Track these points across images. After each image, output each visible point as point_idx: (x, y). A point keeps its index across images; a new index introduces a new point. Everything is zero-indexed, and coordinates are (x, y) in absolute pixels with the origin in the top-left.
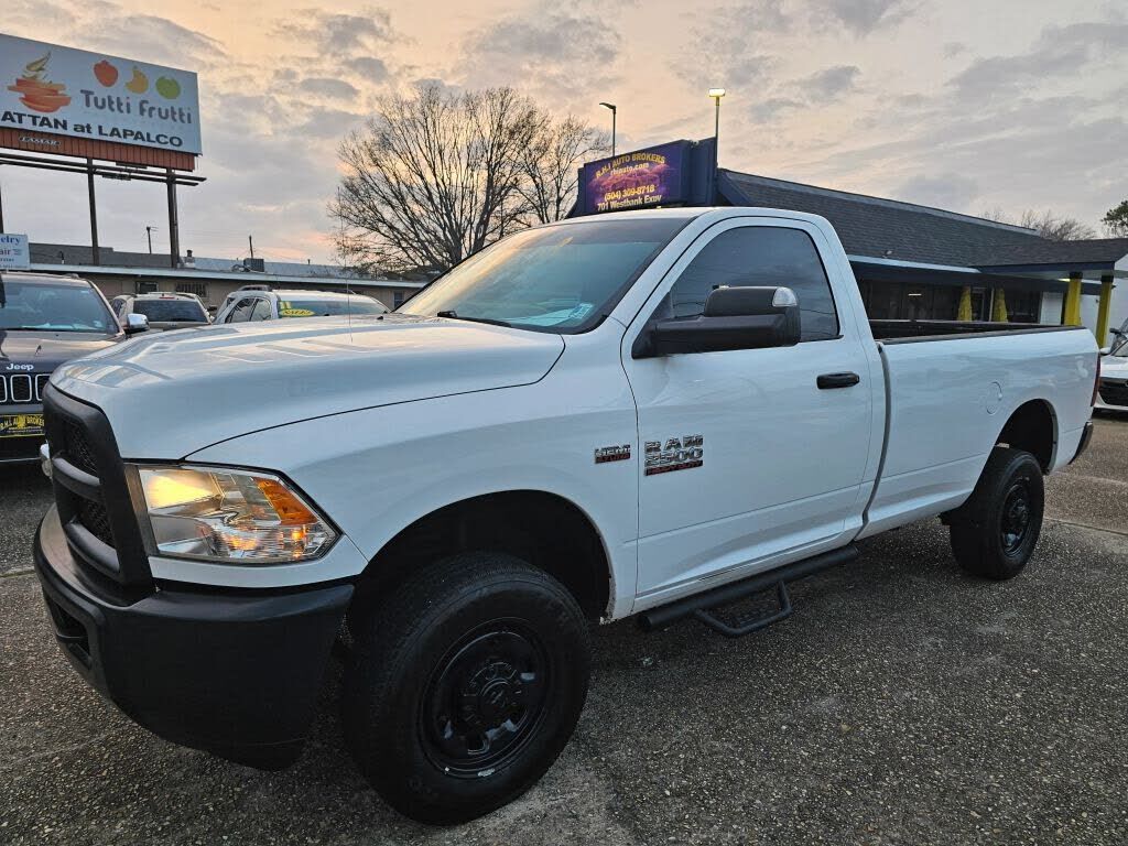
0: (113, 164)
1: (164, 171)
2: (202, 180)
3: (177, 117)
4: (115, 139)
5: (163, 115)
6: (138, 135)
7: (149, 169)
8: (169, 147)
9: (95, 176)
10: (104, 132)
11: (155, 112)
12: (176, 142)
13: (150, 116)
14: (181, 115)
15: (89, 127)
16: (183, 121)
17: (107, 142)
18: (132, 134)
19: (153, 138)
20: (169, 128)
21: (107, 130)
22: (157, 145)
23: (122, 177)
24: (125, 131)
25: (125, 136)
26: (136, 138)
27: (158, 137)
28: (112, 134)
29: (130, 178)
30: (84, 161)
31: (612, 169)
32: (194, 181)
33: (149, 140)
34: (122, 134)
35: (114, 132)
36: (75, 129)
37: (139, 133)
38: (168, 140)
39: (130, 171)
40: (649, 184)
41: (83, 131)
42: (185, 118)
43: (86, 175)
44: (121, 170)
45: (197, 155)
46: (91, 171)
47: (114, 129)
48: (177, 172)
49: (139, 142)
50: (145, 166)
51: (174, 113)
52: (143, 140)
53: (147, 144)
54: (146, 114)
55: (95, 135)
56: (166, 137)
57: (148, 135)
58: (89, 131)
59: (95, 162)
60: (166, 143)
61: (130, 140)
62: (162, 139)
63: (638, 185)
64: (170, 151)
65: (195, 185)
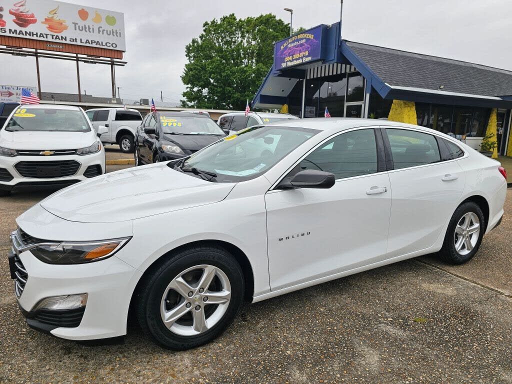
0: (85, 56)
1: (109, 59)
2: (126, 63)
3: (115, 34)
4: (88, 45)
5: (109, 33)
6: (98, 43)
7: (101, 58)
8: (111, 48)
9: (79, 62)
10: (83, 41)
11: (105, 32)
12: (114, 45)
13: (103, 34)
14: (117, 33)
15: (76, 39)
16: (117, 36)
17: (84, 46)
18: (95, 42)
19: (104, 44)
20: (111, 39)
21: (84, 41)
22: (106, 47)
23: (92, 62)
24: (92, 41)
25: (92, 44)
26: (97, 44)
27: (106, 44)
28: (86, 43)
29: (95, 63)
30: (75, 55)
31: (288, 44)
32: (123, 64)
33: (102, 45)
34: (90, 42)
35: (87, 41)
36: (70, 41)
37: (98, 42)
38: (111, 45)
39: (94, 59)
40: (305, 51)
41: (73, 41)
42: (118, 34)
43: (76, 62)
44: (89, 59)
45: (124, 52)
46: (78, 60)
47: (87, 40)
48: (115, 60)
49: (98, 46)
50: (99, 57)
51: (113, 32)
52: (100, 45)
53: (101, 47)
54: (101, 32)
55: (79, 43)
56: (110, 43)
57: (102, 43)
58: (76, 41)
59: (79, 56)
61: (94, 45)
62: (108, 44)
63: (300, 52)
64: (112, 50)
65: (123, 65)
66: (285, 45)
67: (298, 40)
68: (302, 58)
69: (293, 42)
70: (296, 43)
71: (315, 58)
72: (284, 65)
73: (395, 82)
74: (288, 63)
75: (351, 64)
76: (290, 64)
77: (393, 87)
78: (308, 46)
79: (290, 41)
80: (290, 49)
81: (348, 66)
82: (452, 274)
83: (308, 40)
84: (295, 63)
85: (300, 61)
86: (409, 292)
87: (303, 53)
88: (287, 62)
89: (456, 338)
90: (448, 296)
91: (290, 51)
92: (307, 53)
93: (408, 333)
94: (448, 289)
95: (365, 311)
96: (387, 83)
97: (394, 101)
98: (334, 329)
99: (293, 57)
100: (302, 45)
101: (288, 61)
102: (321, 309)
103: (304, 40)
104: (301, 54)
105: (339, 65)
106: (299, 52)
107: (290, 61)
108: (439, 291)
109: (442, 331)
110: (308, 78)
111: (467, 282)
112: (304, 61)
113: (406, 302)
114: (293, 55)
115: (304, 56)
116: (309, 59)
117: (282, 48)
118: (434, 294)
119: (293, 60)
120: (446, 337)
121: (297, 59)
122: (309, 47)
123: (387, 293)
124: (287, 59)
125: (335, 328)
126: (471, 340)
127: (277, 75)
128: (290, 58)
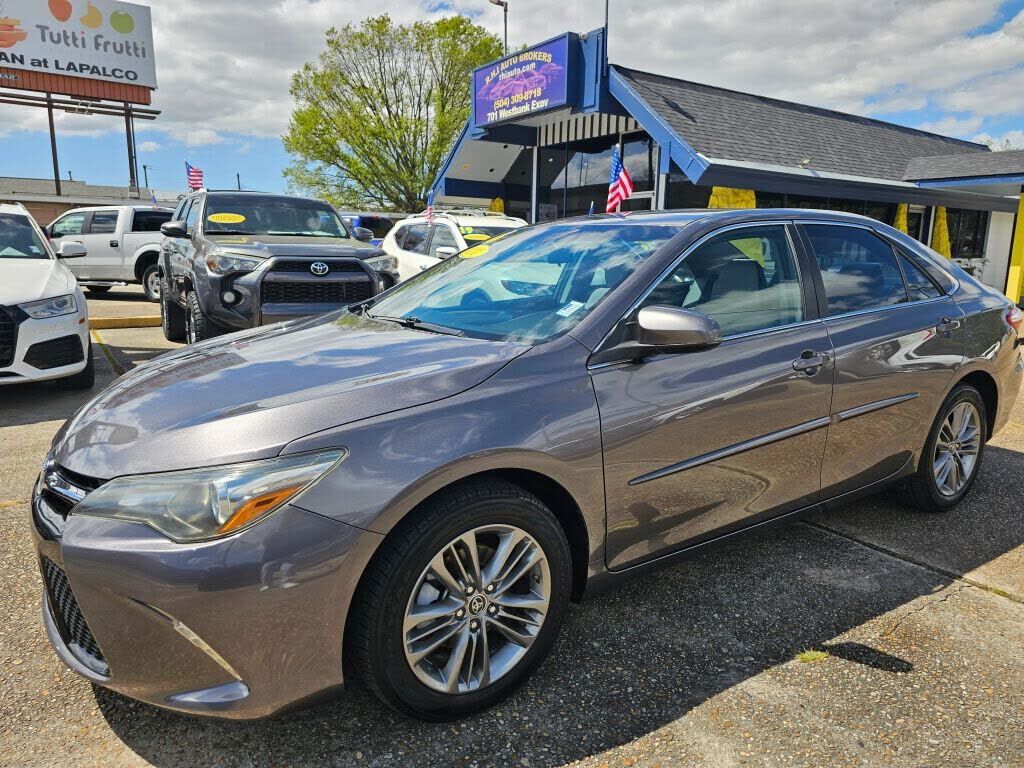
0: (68, 98)
1: (122, 105)
2: (158, 113)
3: (132, 51)
4: (72, 73)
5: (118, 49)
6: (94, 70)
7: (103, 102)
8: (125, 81)
9: (54, 110)
10: (60, 66)
11: (110, 47)
13: (105, 50)
14: (136, 49)
15: (45, 61)
16: (138, 56)
17: (64, 76)
18: (88, 68)
19: (109, 72)
20: (125, 62)
21: (63, 65)
22: (113, 79)
23: (82, 111)
24: (81, 65)
25: (81, 71)
26: (92, 72)
27: (114, 71)
28: (68, 69)
29: (91, 112)
30: (44, 95)
31: (500, 73)
32: (152, 115)
33: (105, 74)
34: (78, 67)
35: (71, 66)
36: (32, 64)
37: (94, 67)
38: (123, 74)
39: (86, 105)
40: (536, 87)
41: (40, 65)
42: (140, 52)
43: (46, 109)
44: (76, 104)
45: (153, 89)
46: (50, 105)
47: (70, 64)
48: (135, 106)
49: (95, 76)
50: (99, 99)
51: (128, 47)
52: (99, 74)
53: (102, 78)
54: (101, 47)
55: (52, 69)
56: (121, 71)
57: (104, 69)
58: (46, 66)
59: (54, 96)
60: (121, 77)
61: (86, 74)
62: (117, 73)
63: (525, 88)
64: (126, 85)
65: (153, 118)
66: (493, 74)
67: (520, 65)
68: (530, 101)
69: (510, 68)
70: (518, 71)
71: (557, 102)
72: (492, 117)
73: (715, 151)
74: (500, 113)
75: (628, 115)
76: (504, 114)
77: (712, 161)
78: (542, 77)
79: (504, 66)
80: (504, 82)
81: (622, 119)
82: (865, 544)
83: (540, 64)
84: (516, 111)
85: (526, 109)
86: (781, 591)
87: (531, 92)
88: (498, 110)
89: (896, 695)
90: (863, 596)
91: (504, 87)
92: (538, 92)
93: (791, 690)
94: (860, 578)
95: (690, 642)
96: (702, 152)
97: (715, 189)
98: (626, 693)
99: (511, 100)
100: (528, 75)
101: (501, 108)
102: (595, 644)
103: (533, 65)
104: (527, 93)
105: (605, 116)
106: (521, 90)
107: (504, 107)
108: (844, 584)
109: (864, 681)
110: (543, 144)
111: (898, 560)
112: (533, 108)
113: (779, 614)
114: (509, 96)
115: (533, 98)
116: (544, 104)
117: (488, 80)
118: (834, 592)
119: (511, 107)
120: (873, 694)
121: (518, 105)
122: (542, 80)
123: (735, 596)
124: (499, 104)
125: (630, 689)
126: (929, 698)
127: (480, 137)
128: (506, 102)
